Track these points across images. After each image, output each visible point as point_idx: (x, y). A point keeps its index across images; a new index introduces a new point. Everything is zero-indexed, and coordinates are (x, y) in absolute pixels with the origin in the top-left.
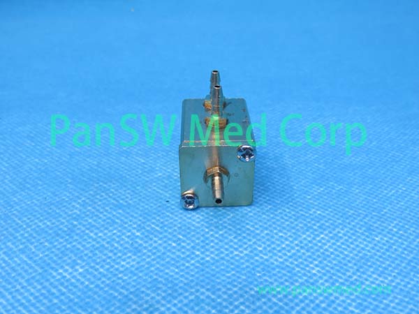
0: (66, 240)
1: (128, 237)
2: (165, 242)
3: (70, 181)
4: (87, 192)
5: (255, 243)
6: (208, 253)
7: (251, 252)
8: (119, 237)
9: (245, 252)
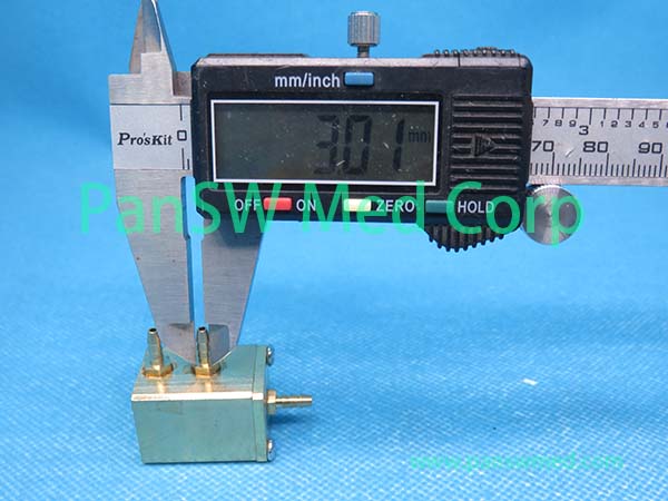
0: (403, 485)
1: (472, 477)
2: (516, 482)
3: (370, 409)
4: (398, 423)
5: (617, 480)
6: (569, 494)
7: (616, 491)
8: (461, 477)
9: (610, 491)
